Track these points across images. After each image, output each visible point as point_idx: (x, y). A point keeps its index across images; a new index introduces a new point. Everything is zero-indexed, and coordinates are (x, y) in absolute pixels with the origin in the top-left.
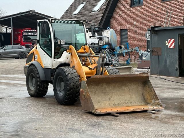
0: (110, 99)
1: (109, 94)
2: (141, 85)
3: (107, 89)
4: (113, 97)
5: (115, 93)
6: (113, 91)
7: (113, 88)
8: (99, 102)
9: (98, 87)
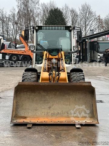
0: (50, 108)
1: (50, 102)
2: (90, 95)
3: (47, 97)
4: (54, 105)
5: (58, 102)
6: (55, 100)
7: (54, 96)
8: (36, 110)
9: (35, 94)
